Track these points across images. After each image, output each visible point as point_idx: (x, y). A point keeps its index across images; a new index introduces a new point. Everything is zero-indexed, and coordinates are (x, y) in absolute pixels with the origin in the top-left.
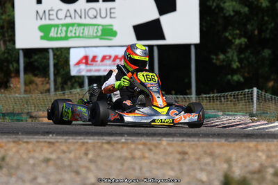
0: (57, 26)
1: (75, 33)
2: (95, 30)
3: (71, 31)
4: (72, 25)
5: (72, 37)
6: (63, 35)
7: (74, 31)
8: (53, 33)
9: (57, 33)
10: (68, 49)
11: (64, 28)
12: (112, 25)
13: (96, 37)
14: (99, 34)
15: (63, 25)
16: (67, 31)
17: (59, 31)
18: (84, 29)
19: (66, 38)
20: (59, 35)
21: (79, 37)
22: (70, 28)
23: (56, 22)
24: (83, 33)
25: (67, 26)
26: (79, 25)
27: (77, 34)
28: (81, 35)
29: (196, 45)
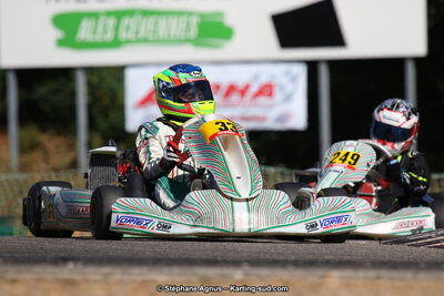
0: (94, 15)
1: (137, 33)
3: (128, 28)
4: (131, 13)
5: (128, 42)
6: (109, 36)
7: (133, 28)
8: (85, 32)
9: (95, 32)
10: (118, 72)
11: (111, 22)
12: (220, 14)
13: (186, 41)
14: (193, 33)
15: (109, 14)
16: (117, 28)
17: (100, 29)
18: (156, 23)
19: (116, 43)
20: (99, 38)
21: (145, 41)
22: (126, 21)
23: (92, 6)
24: (154, 32)
25: (119, 15)
26: (147, 13)
27: (142, 34)
28: (151, 36)
29: (418, 61)
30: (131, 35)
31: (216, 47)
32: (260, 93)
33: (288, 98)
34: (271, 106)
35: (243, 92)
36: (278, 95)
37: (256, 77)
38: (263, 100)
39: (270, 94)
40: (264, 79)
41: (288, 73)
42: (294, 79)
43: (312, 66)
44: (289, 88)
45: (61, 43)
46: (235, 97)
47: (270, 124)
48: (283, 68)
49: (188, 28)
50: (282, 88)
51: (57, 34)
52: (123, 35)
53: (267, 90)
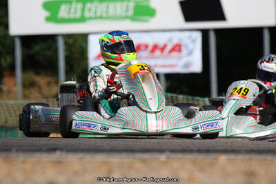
0: (69, 2)
1: (95, 13)
2: (125, 8)
3: (90, 10)
5: (90, 18)
6: (78, 15)
7: (93, 10)
8: (63, 12)
9: (69, 12)
10: (84, 37)
11: (80, 6)
12: (148, 1)
13: (127, 17)
14: (131, 13)
16: (83, 10)
17: (73, 10)
18: (108, 7)
19: (82, 19)
20: (72, 16)
21: (101, 18)
22: (88, 5)
24: (107, 12)
27: (99, 14)
28: (104, 15)
29: (271, 29)
30: (92, 15)
31: (146, 21)
32: (173, 50)
33: (190, 53)
34: (180, 58)
35: (163, 49)
36: (184, 51)
37: (170, 40)
38: (174, 54)
39: (180, 51)
40: (175, 41)
41: (190, 37)
42: (194, 41)
43: (205, 33)
44: (191, 46)
45: (48, 19)
46: (158, 52)
47: (179, 69)
48: (187, 34)
49: (127, 10)
50: (186, 47)
51: (46, 14)
52: (87, 14)
53: (177, 48)
